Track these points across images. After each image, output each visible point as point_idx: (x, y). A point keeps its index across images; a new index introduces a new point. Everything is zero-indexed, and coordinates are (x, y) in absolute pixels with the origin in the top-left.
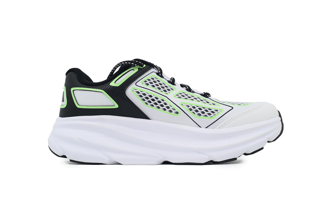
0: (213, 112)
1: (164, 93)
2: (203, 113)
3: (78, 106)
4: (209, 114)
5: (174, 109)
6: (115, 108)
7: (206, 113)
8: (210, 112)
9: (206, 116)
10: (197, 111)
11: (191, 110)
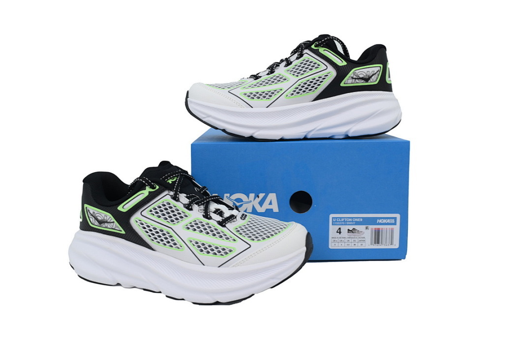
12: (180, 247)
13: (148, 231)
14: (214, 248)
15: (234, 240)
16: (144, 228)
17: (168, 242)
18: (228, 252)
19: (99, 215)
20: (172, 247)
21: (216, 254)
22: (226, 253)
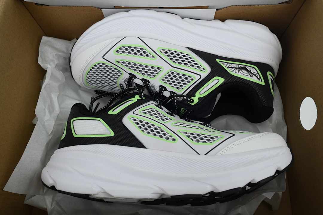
0: (213, 138)
1: (161, 121)
2: (202, 139)
3: (75, 136)
4: (209, 140)
5: (171, 136)
6: (111, 136)
7: (205, 139)
8: (209, 138)
9: (205, 142)
10: (195, 137)
11: (189, 136)
12: (161, 50)
13: (191, 62)
14: (131, 52)
15: (118, 62)
16: (195, 64)
17: (172, 53)
18: (119, 50)
19: (245, 74)
20: (168, 50)
21: (129, 47)
22: (120, 49)
